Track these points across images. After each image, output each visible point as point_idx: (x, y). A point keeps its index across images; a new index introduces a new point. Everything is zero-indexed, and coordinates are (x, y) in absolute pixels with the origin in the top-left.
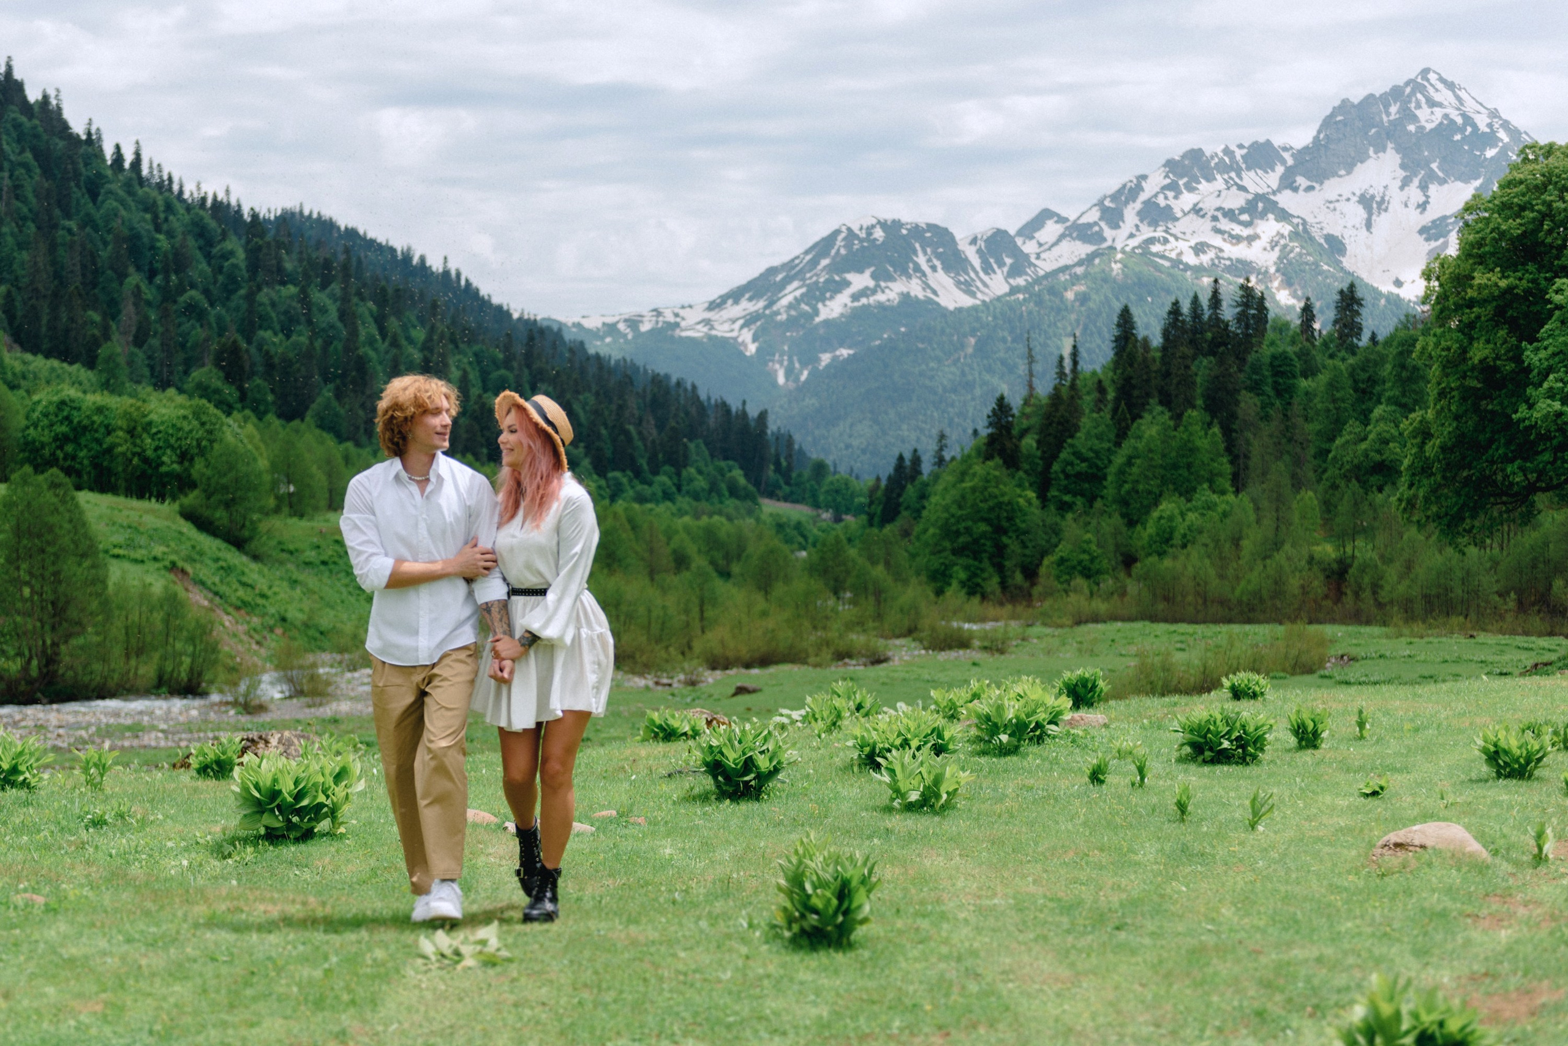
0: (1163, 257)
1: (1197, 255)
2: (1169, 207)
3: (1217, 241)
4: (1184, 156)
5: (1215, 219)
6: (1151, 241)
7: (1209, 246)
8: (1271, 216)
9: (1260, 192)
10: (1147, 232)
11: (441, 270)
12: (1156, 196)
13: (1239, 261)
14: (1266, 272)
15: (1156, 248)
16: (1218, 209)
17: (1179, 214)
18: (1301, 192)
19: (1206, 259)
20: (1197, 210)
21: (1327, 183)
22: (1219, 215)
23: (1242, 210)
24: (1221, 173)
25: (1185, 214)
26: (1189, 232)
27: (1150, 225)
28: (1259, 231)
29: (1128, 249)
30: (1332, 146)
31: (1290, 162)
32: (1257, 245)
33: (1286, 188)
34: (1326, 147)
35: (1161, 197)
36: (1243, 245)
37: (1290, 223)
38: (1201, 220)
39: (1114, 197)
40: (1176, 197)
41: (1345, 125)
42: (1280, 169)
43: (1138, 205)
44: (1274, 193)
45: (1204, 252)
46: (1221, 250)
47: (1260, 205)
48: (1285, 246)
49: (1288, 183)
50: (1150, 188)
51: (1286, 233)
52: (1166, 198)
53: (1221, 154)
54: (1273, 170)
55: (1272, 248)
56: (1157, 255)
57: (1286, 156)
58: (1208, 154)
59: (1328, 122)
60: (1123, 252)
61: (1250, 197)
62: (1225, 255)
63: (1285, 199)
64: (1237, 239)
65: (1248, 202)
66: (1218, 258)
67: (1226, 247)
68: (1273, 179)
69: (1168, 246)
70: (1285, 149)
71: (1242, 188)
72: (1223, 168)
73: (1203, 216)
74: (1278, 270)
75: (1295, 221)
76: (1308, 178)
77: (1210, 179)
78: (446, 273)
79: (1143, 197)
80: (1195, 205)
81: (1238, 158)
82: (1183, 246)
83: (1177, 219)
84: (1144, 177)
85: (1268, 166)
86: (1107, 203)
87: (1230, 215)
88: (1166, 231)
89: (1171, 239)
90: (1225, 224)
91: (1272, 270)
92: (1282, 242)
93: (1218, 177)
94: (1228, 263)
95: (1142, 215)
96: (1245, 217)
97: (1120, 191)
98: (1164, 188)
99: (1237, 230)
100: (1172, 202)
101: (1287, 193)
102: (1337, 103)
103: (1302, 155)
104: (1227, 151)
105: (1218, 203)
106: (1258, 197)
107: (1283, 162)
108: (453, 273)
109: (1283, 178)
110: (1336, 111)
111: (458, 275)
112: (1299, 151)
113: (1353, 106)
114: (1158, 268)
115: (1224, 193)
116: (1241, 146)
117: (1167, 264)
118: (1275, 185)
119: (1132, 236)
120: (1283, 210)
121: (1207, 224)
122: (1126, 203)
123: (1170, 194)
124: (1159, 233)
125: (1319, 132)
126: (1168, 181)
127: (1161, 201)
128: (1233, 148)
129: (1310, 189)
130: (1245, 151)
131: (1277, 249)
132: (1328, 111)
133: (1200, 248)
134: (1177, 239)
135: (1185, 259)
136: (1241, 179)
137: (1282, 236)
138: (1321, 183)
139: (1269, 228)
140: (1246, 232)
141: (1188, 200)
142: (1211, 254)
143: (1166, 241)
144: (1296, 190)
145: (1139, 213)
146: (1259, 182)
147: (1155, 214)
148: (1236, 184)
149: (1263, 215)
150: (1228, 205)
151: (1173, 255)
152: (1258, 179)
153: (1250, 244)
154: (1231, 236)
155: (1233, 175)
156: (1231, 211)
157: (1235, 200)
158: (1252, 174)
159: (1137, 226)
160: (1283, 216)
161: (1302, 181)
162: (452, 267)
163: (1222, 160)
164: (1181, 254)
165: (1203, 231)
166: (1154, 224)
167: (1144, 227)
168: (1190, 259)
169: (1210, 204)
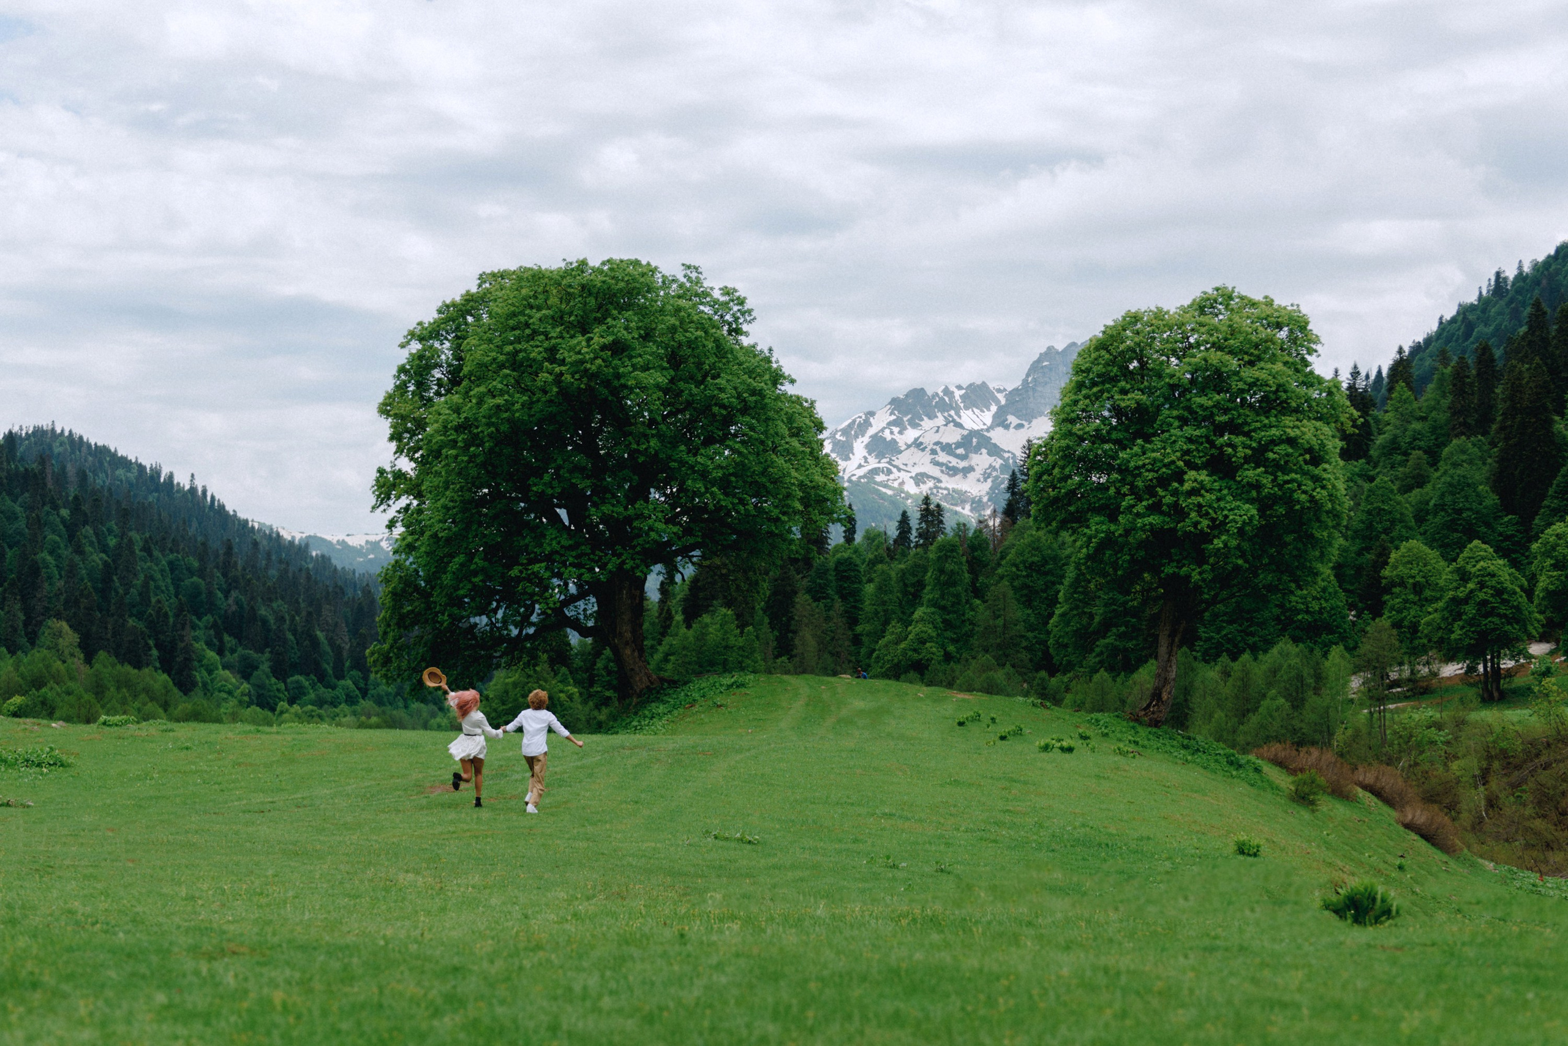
0: (886, 486)
1: (917, 485)
2: (894, 441)
3: (935, 471)
4: (907, 396)
5: (934, 452)
6: (875, 471)
7: (929, 477)
8: (984, 451)
9: (976, 428)
10: (873, 463)
11: (187, 487)
12: (882, 430)
13: (954, 490)
14: (980, 501)
15: (880, 478)
16: (937, 443)
17: (903, 447)
18: (1012, 430)
19: (926, 488)
20: (918, 444)
21: (1034, 422)
22: (938, 448)
23: (958, 445)
24: (942, 411)
25: (909, 446)
26: (910, 463)
27: (877, 457)
28: (973, 463)
29: (854, 478)
30: (1039, 389)
31: (1003, 402)
32: (972, 476)
33: (998, 425)
34: (1033, 389)
35: (887, 432)
36: (960, 476)
37: (1002, 457)
38: (920, 453)
39: (845, 432)
40: (900, 433)
41: (1051, 370)
42: (994, 408)
43: (866, 439)
44: (988, 430)
45: (924, 483)
46: (940, 481)
47: (974, 440)
48: (997, 477)
49: (1000, 421)
50: (878, 423)
51: (997, 466)
52: (892, 433)
53: (941, 394)
54: (989, 410)
55: (985, 480)
56: (881, 484)
57: (1001, 398)
58: (930, 393)
59: (1035, 367)
60: (850, 481)
61: (965, 433)
62: (943, 485)
63: (998, 436)
64: (953, 471)
65: (964, 437)
66: (936, 487)
67: (944, 478)
68: (987, 417)
69: (892, 477)
70: (999, 391)
71: (959, 425)
72: (943, 407)
73: (923, 450)
74: (989, 500)
75: (1006, 455)
76: (1018, 417)
77: (932, 417)
78: (193, 490)
79: (871, 431)
80: (916, 439)
81: (957, 397)
82: (902, 474)
83: (901, 452)
84: (872, 414)
85: (984, 405)
86: (838, 436)
87: (947, 448)
88: (889, 463)
89: (894, 470)
90: (943, 457)
91: (985, 499)
92: (994, 474)
93: (939, 415)
94: (945, 492)
95: (870, 448)
96: (961, 451)
97: (850, 426)
98: (890, 424)
99: (954, 462)
100: (897, 437)
101: (1000, 430)
102: (1043, 350)
103: (1012, 395)
104: (947, 391)
105: (936, 438)
106: (973, 433)
107: (997, 401)
108: (200, 490)
109: (995, 417)
110: (1043, 357)
111: (204, 492)
112: (1010, 392)
113: (1057, 352)
114: (883, 496)
115: (942, 429)
116: (959, 387)
117: (889, 492)
118: (989, 421)
119: (860, 466)
120: (995, 445)
121: (927, 457)
122: (856, 437)
123: (896, 430)
124: (883, 464)
125: (1028, 375)
126: (893, 417)
127: (887, 435)
128: (953, 388)
129: (1019, 426)
130: (963, 392)
131: (989, 480)
132: (1036, 357)
133: (920, 479)
134: (899, 470)
135: (906, 488)
136: (960, 417)
137: (994, 469)
138: (1030, 422)
139: (982, 460)
140: (962, 464)
141: (911, 434)
142: (930, 484)
143: (889, 472)
144: (1007, 427)
145: (867, 446)
146: (974, 420)
147: (881, 447)
148: (954, 421)
149: (977, 450)
150: (944, 440)
151: (896, 484)
152: (974, 417)
153: (965, 476)
154: (948, 468)
155: (952, 413)
156: (948, 445)
157: (952, 436)
158: (969, 412)
159: (865, 458)
160: (995, 450)
161: (1012, 419)
162: (199, 484)
163: (942, 399)
164: (902, 483)
165: (923, 463)
166: (880, 456)
167: (871, 459)
168: (911, 488)
169: (929, 439)
